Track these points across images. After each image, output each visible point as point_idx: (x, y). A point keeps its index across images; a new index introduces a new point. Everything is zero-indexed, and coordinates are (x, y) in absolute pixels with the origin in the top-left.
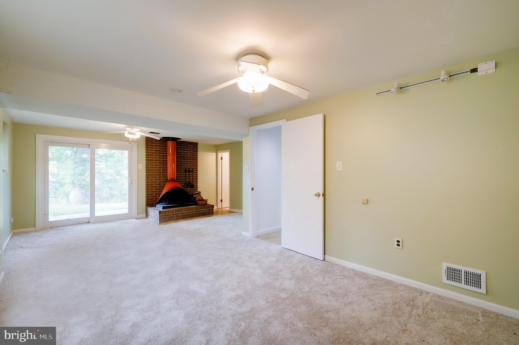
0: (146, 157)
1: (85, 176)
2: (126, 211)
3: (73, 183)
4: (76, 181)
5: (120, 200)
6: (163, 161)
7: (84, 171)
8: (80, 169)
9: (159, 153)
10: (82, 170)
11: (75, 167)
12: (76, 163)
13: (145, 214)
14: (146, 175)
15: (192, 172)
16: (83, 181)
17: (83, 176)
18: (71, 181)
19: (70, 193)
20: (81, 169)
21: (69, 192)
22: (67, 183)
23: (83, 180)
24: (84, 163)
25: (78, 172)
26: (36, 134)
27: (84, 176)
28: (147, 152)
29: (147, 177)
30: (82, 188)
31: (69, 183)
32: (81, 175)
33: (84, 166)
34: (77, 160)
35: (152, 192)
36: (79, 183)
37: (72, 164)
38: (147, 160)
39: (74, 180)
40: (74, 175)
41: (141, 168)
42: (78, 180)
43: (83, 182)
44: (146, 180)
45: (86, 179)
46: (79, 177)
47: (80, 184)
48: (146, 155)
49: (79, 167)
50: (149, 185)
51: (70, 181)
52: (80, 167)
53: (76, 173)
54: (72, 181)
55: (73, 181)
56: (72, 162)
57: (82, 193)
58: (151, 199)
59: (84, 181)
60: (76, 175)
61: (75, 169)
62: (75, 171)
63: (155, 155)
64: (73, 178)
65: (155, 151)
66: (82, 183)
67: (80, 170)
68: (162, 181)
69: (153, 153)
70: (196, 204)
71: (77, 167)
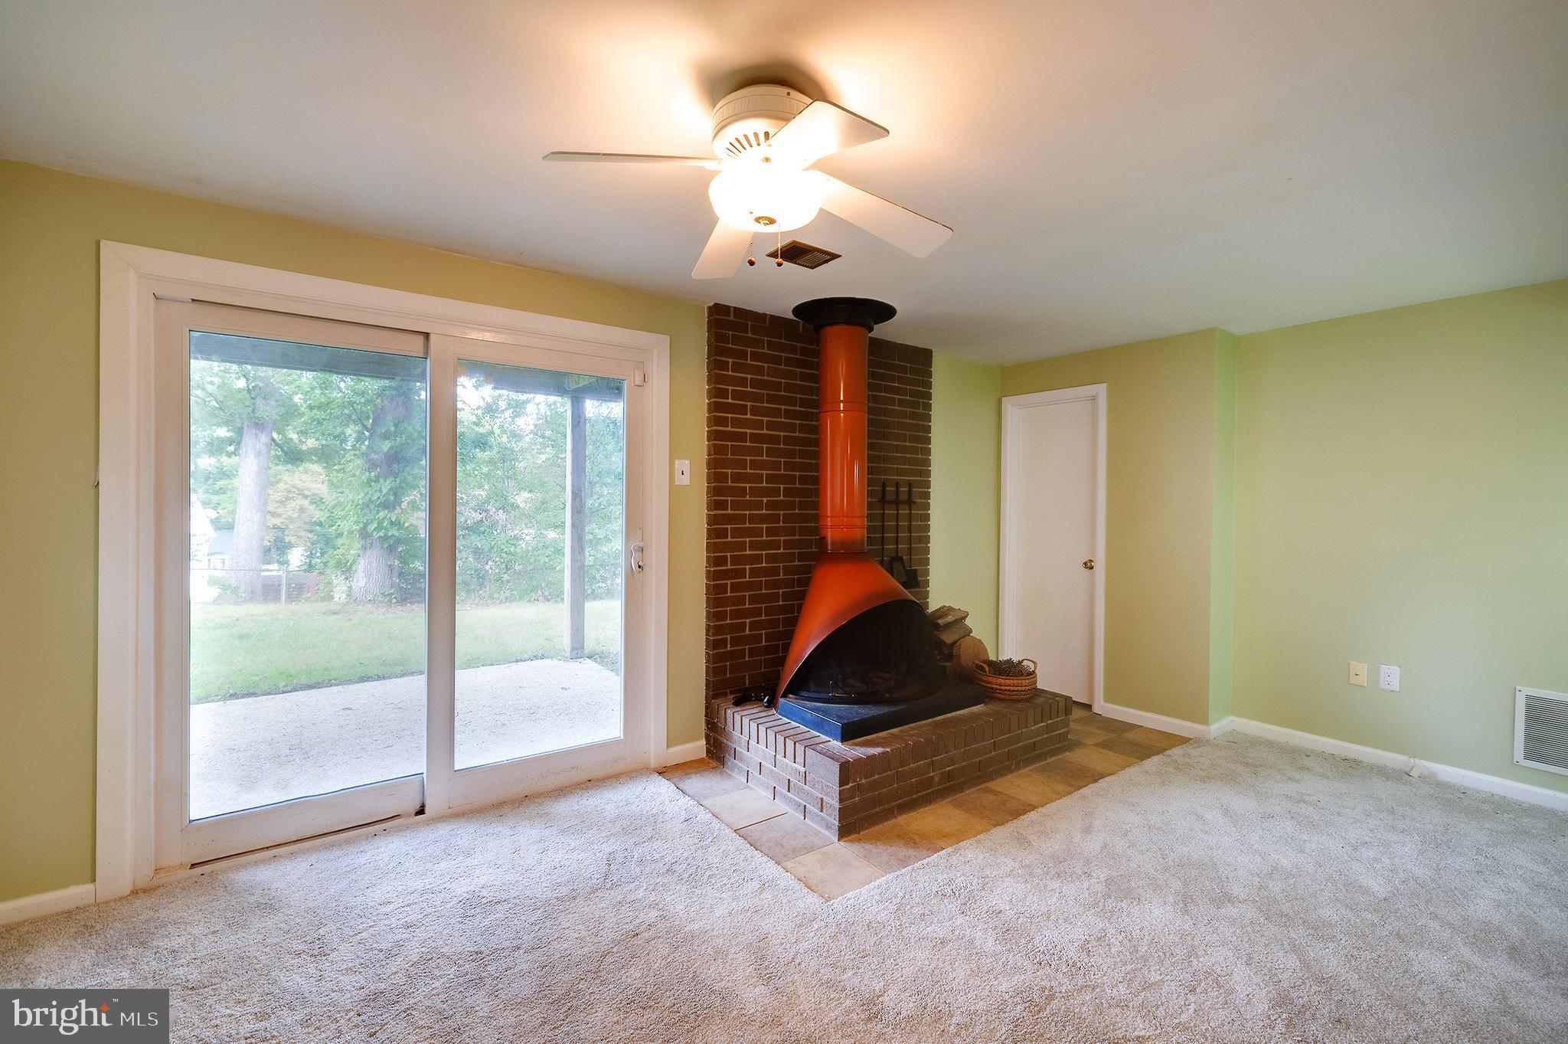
0: (713, 421)
1: (400, 512)
2: (611, 729)
3: (364, 534)
4: (371, 527)
5: (508, 594)
6: (788, 440)
7: (395, 494)
8: (386, 485)
9: (772, 399)
10: (391, 489)
11: (369, 481)
12: (372, 465)
13: (704, 742)
14: (712, 520)
15: (910, 502)
16: (394, 528)
17: (394, 508)
18: (358, 528)
19: (354, 568)
20: (389, 487)
21: (352, 565)
22: (346, 533)
23: (392, 523)
24: (395, 466)
25: (379, 498)
26: (102, 243)
27: (398, 511)
28: (716, 393)
29: (717, 528)
30: (391, 549)
31: (352, 532)
32: (387, 506)
33: (396, 476)
34: (376, 457)
35: (736, 614)
36: (381, 534)
37: (362, 469)
38: (713, 436)
39: (366, 525)
40: (368, 507)
41: (686, 480)
42: (380, 523)
43: (393, 532)
44: (710, 547)
45: (402, 522)
46: (382, 514)
47: (385, 538)
48: (714, 407)
49: (381, 480)
50: (725, 574)
51: (354, 527)
52: (385, 481)
53: (373, 499)
54: (361, 525)
55: (365, 527)
56: (359, 462)
57: (390, 566)
58: (732, 655)
59: (396, 525)
60: (372, 506)
61: (371, 486)
62: (370, 493)
63: (755, 411)
64: (365, 515)
65: (755, 383)
66: (390, 534)
67: (385, 491)
68: (782, 550)
69: (743, 396)
70: (986, 695)
71: (377, 481)
